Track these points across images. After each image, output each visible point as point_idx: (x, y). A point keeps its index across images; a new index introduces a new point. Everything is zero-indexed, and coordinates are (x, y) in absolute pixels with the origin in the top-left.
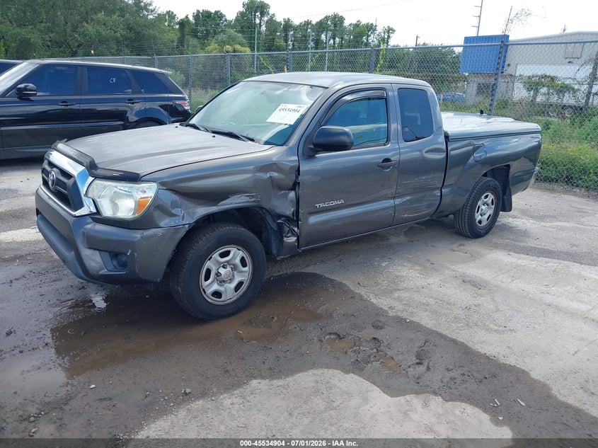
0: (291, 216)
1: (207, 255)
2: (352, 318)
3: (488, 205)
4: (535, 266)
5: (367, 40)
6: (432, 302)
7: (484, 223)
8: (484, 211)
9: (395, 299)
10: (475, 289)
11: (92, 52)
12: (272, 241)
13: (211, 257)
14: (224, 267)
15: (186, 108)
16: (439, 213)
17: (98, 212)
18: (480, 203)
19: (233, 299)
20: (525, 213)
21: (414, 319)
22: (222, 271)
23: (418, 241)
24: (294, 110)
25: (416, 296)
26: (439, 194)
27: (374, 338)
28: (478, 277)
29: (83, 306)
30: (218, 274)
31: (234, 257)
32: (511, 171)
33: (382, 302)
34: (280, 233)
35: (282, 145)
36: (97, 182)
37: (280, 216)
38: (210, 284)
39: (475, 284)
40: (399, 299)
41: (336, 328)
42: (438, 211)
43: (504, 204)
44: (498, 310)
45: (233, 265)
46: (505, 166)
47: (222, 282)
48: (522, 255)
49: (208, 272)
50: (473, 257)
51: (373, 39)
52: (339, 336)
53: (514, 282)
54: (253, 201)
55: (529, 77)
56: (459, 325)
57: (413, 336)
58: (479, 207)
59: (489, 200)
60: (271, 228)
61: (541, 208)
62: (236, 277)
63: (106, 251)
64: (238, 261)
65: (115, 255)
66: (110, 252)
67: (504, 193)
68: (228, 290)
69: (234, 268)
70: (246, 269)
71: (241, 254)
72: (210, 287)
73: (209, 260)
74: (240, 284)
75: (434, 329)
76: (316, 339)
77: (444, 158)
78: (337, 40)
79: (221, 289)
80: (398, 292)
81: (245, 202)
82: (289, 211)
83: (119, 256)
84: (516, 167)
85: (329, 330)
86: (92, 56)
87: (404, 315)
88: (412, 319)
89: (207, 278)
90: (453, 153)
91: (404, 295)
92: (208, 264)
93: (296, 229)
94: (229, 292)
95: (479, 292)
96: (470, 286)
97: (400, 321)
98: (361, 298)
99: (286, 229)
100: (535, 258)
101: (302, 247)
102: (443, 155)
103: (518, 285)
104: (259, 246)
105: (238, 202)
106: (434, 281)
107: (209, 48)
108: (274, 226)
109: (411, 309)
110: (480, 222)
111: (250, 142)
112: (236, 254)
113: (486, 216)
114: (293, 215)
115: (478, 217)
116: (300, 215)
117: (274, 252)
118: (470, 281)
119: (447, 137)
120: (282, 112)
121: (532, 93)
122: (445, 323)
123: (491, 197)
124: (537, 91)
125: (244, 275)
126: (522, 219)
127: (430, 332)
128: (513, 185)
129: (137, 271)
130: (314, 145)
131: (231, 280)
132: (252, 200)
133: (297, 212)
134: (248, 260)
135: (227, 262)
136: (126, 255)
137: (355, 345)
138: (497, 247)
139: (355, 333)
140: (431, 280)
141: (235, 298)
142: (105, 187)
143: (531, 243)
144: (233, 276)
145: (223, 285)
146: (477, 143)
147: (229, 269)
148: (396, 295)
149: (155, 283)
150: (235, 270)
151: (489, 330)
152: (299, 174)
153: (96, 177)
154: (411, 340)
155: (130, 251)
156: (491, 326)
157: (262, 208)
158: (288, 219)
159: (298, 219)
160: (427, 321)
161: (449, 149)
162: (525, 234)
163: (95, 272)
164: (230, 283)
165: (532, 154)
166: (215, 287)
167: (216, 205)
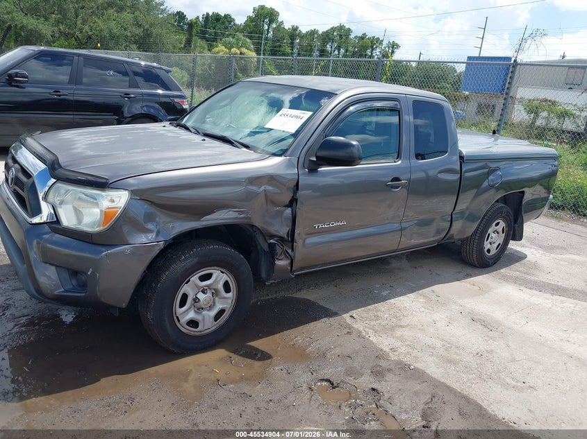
0: (285, 236)
1: (185, 278)
2: (349, 360)
3: (498, 233)
4: (550, 306)
5: (372, 54)
6: (439, 344)
7: (493, 252)
8: (494, 239)
9: (397, 338)
10: (485, 330)
11: (99, 45)
12: (262, 263)
13: (189, 281)
14: (203, 292)
15: (184, 107)
16: (448, 239)
17: (58, 221)
18: (490, 231)
19: (211, 330)
20: (533, 242)
21: (418, 365)
22: (201, 296)
23: (421, 267)
24: (297, 117)
25: (420, 335)
26: (449, 219)
27: (373, 389)
28: (488, 316)
29: (38, 324)
30: (196, 300)
31: (216, 281)
32: (525, 197)
33: (384, 342)
34: (272, 254)
35: (280, 155)
36: (59, 185)
37: (272, 236)
38: (185, 312)
39: (486, 324)
40: (401, 339)
41: (328, 372)
42: (447, 237)
43: (515, 233)
44: (514, 360)
45: (214, 289)
46: (519, 192)
47: (199, 310)
48: (534, 291)
49: (185, 297)
50: (482, 291)
51: (377, 52)
52: (332, 384)
53: (529, 323)
54: (244, 217)
55: (530, 100)
56: (471, 376)
57: (418, 387)
58: (489, 234)
59: (500, 228)
60: (262, 248)
61: (549, 238)
62: (217, 304)
63: (64, 268)
64: (220, 286)
65: (74, 273)
66: (68, 270)
67: (516, 221)
68: (207, 320)
69: (216, 293)
70: (230, 295)
71: (225, 277)
72: (185, 314)
73: (187, 283)
74: (222, 312)
75: (442, 380)
76: (305, 386)
77: (457, 180)
78: (342, 51)
79: (198, 318)
80: (401, 329)
81: (233, 219)
82: (283, 231)
83: (79, 275)
84: (530, 194)
85: (321, 375)
86: (99, 49)
87: (407, 360)
88: (416, 365)
89: (182, 304)
90: (467, 174)
91: (406, 333)
92: (186, 288)
93: (290, 251)
94: (208, 321)
95: (491, 334)
96: (480, 326)
97: (403, 367)
98: (360, 335)
99: (279, 250)
100: (549, 296)
101: (295, 271)
102: (456, 177)
103: (533, 328)
104: (246, 268)
105: (225, 217)
106: (440, 316)
107: (216, 49)
108: (265, 247)
109: (415, 353)
110: (489, 251)
111: (244, 149)
112: (219, 277)
113: (496, 245)
114: (288, 236)
115: (487, 246)
116: (296, 235)
117: (264, 275)
118: (480, 320)
119: (461, 158)
120: (283, 118)
121: (532, 115)
122: (455, 373)
123: (502, 224)
124: (537, 114)
125: (226, 302)
126: (531, 248)
127: (437, 384)
128: (526, 212)
129: (98, 294)
130: (316, 157)
131: (211, 308)
132: (242, 216)
133: (292, 233)
134: (233, 285)
135: (208, 286)
136: (86, 274)
137: (350, 397)
138: (506, 279)
139: (350, 380)
140: (436, 317)
141: (214, 328)
142: (67, 191)
143: (542, 277)
144: (214, 303)
145: (200, 313)
146: (493, 165)
147: (209, 294)
148: (399, 332)
149: (120, 309)
150: (217, 295)
151: (506, 386)
152: (297, 189)
153: (59, 179)
154: (416, 393)
155: (91, 270)
156: (508, 380)
157: (253, 226)
158: (281, 239)
159: (293, 241)
160: (434, 369)
161: (463, 170)
162: (535, 266)
163: (49, 291)
164: (209, 310)
165: (547, 180)
166: (191, 315)
167: (198, 220)
